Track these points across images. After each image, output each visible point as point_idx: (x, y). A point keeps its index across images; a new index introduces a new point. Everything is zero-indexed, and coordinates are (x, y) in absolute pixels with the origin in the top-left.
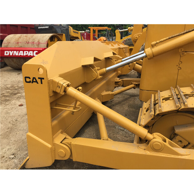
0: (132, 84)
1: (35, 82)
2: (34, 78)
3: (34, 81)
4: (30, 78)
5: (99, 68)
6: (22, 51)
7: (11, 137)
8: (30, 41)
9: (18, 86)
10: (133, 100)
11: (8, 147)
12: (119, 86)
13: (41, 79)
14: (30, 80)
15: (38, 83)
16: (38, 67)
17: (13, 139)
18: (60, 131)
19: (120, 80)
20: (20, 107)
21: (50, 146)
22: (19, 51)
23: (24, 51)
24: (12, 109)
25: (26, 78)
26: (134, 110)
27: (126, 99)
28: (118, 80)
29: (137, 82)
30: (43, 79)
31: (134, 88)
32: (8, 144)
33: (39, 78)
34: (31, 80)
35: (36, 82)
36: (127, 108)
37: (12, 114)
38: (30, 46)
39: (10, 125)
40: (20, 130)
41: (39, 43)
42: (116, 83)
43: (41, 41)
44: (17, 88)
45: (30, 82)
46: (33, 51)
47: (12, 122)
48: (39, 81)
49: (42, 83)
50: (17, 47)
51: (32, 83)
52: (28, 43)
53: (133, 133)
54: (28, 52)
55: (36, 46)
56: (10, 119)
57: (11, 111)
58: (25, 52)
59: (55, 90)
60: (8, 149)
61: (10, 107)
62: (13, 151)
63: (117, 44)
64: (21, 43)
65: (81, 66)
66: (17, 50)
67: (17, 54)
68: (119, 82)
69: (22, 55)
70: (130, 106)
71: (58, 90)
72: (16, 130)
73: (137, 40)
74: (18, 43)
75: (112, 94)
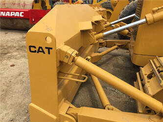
0: (115, 45)
1: (41, 52)
2: (40, 48)
3: (40, 50)
4: (35, 47)
5: (96, 33)
6: (9, 12)
7: (7, 100)
8: (16, 3)
9: (7, 46)
10: (116, 59)
11: (5, 112)
12: (103, 46)
13: (49, 49)
14: (35, 49)
15: (44, 53)
16: (46, 36)
17: (9, 103)
18: (63, 100)
19: (104, 42)
20: (12, 67)
21: (55, 117)
22: (6, 11)
23: (10, 12)
24: (4, 70)
25: (30, 47)
26: (118, 69)
27: (110, 59)
28: (102, 41)
29: (120, 43)
30: (52, 49)
31: (117, 49)
32: (5, 108)
33: (46, 48)
34: (37, 49)
35: (43, 51)
36: (112, 68)
37: (5, 75)
38: (16, 7)
39: (4, 87)
40: (15, 92)
41: (25, 5)
42: (101, 44)
43: (26, 3)
44: (6, 47)
45: (35, 51)
46: (20, 12)
47: (6, 84)
48: (46, 51)
49: (49, 53)
50: (3, 8)
51: (38, 52)
52: (14, 4)
53: (124, 94)
54: (14, 13)
55: (22, 7)
56: (3, 80)
57: (3, 71)
58: (12, 13)
59: (62, 60)
60: (6, 114)
61: (2, 67)
62: (11, 116)
63: (97, 8)
64: (7, 4)
65: (79, 31)
66: (4, 11)
67: (4, 15)
68: (103, 43)
69: (9, 15)
70: (114, 66)
71: (66, 60)
72: (11, 92)
73: (117, 4)
74: (4, 4)
75: (100, 56)
